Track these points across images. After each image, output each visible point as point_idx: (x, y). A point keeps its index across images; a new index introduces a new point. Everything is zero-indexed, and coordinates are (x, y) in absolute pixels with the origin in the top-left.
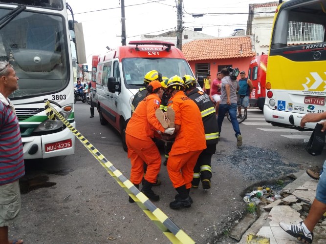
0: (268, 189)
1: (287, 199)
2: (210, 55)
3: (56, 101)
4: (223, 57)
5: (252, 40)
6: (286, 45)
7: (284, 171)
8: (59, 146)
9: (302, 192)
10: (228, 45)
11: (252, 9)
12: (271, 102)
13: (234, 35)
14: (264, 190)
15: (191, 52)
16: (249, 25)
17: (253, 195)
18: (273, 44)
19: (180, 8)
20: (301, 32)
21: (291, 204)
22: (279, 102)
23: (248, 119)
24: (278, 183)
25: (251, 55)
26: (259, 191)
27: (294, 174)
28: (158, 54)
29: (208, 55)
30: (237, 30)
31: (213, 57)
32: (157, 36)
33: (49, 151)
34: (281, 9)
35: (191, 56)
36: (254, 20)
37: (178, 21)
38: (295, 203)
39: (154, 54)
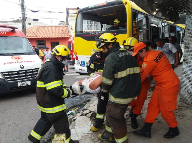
0: (77, 109)
1: (85, 112)
2: (45, 35)
4: (53, 37)
5: (69, 28)
6: (82, 32)
7: (86, 98)
9: (92, 107)
10: (55, 30)
11: (68, 10)
12: (78, 62)
13: (60, 25)
14: (75, 110)
15: (33, 33)
16: (67, 19)
17: (69, 113)
18: (76, 31)
19: (23, 6)
20: (94, 26)
21: (86, 115)
22: (82, 62)
23: (69, 72)
24: (82, 105)
25: (69, 36)
26: (72, 111)
27: (90, 98)
28: (6, 34)
29: (44, 35)
30: (61, 22)
31: (47, 37)
32: (9, 22)
34: (79, 12)
35: (33, 36)
36: (69, 17)
37: (22, 14)
38: (88, 113)
39: (2, 33)
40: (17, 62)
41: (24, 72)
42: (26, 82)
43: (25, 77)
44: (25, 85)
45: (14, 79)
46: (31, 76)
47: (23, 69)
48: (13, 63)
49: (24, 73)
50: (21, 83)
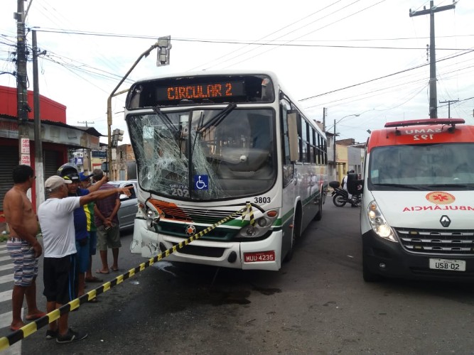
3: (258, 204)
8: (260, 258)
28: (431, 138)
33: (248, 261)
39: (424, 138)
40: (435, 209)
41: (450, 234)
42: (453, 262)
43: (450, 249)
44: (449, 269)
45: (420, 248)
46: (469, 249)
47: (447, 226)
48: (425, 209)
49: (448, 238)
50: (437, 261)
